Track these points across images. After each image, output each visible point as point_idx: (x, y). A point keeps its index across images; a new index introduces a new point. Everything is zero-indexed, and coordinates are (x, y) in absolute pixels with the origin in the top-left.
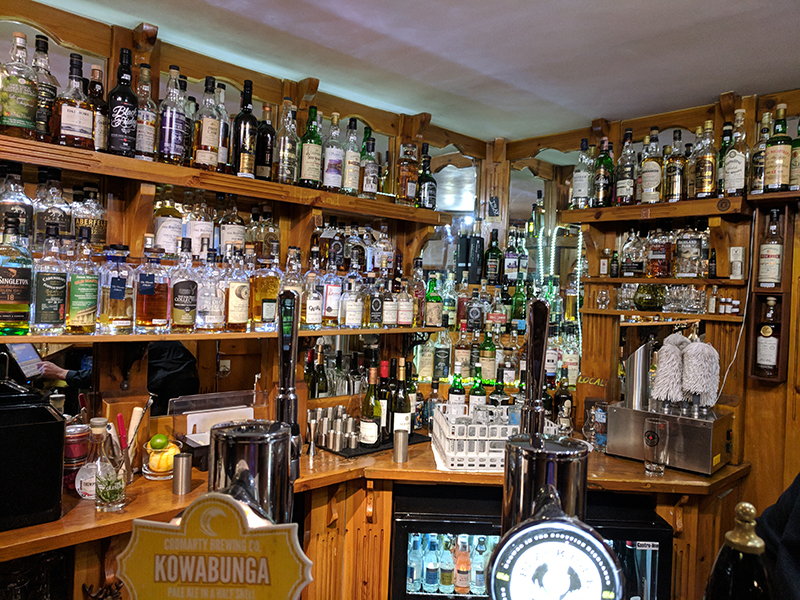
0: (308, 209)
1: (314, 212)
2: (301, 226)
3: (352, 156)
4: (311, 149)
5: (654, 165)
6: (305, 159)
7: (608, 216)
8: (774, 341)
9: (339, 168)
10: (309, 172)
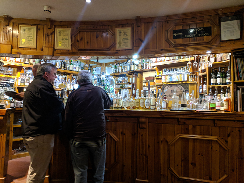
0: (71, 73)
1: (72, 74)
2: (70, 76)
3: (77, 66)
4: (71, 65)
5: (120, 67)
6: (71, 67)
7: (115, 74)
8: (134, 90)
9: (75, 68)
10: (71, 69)
